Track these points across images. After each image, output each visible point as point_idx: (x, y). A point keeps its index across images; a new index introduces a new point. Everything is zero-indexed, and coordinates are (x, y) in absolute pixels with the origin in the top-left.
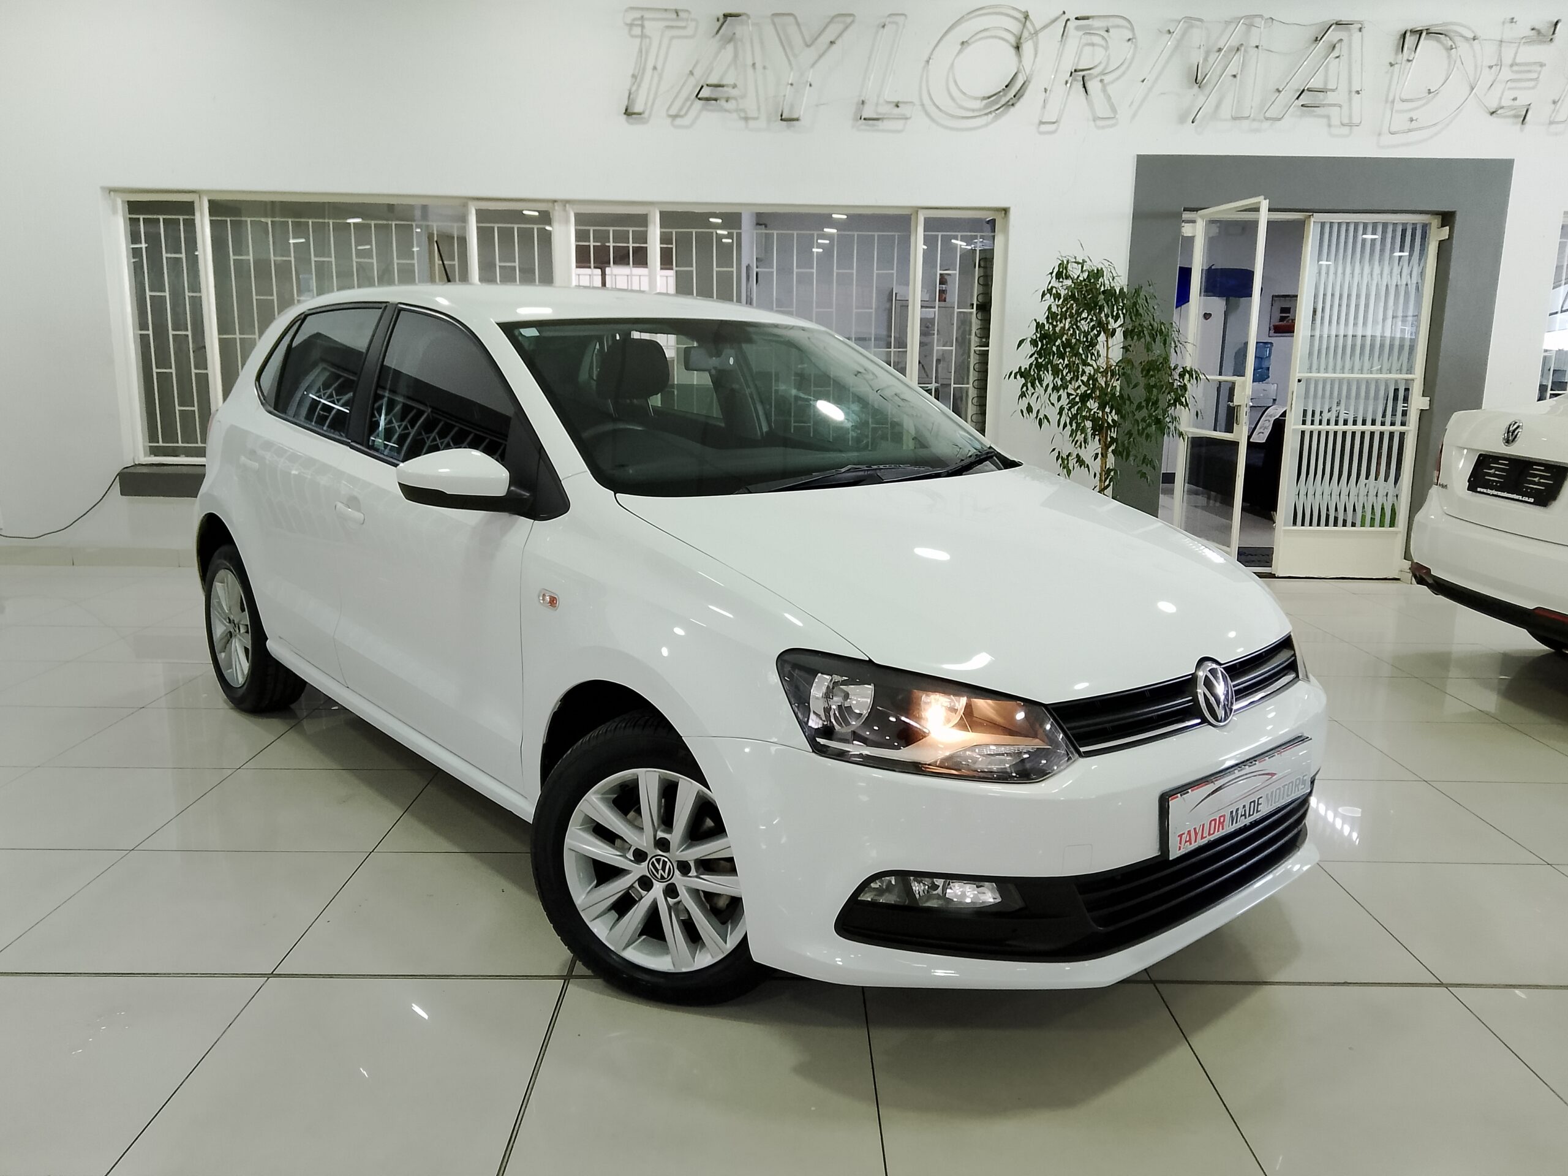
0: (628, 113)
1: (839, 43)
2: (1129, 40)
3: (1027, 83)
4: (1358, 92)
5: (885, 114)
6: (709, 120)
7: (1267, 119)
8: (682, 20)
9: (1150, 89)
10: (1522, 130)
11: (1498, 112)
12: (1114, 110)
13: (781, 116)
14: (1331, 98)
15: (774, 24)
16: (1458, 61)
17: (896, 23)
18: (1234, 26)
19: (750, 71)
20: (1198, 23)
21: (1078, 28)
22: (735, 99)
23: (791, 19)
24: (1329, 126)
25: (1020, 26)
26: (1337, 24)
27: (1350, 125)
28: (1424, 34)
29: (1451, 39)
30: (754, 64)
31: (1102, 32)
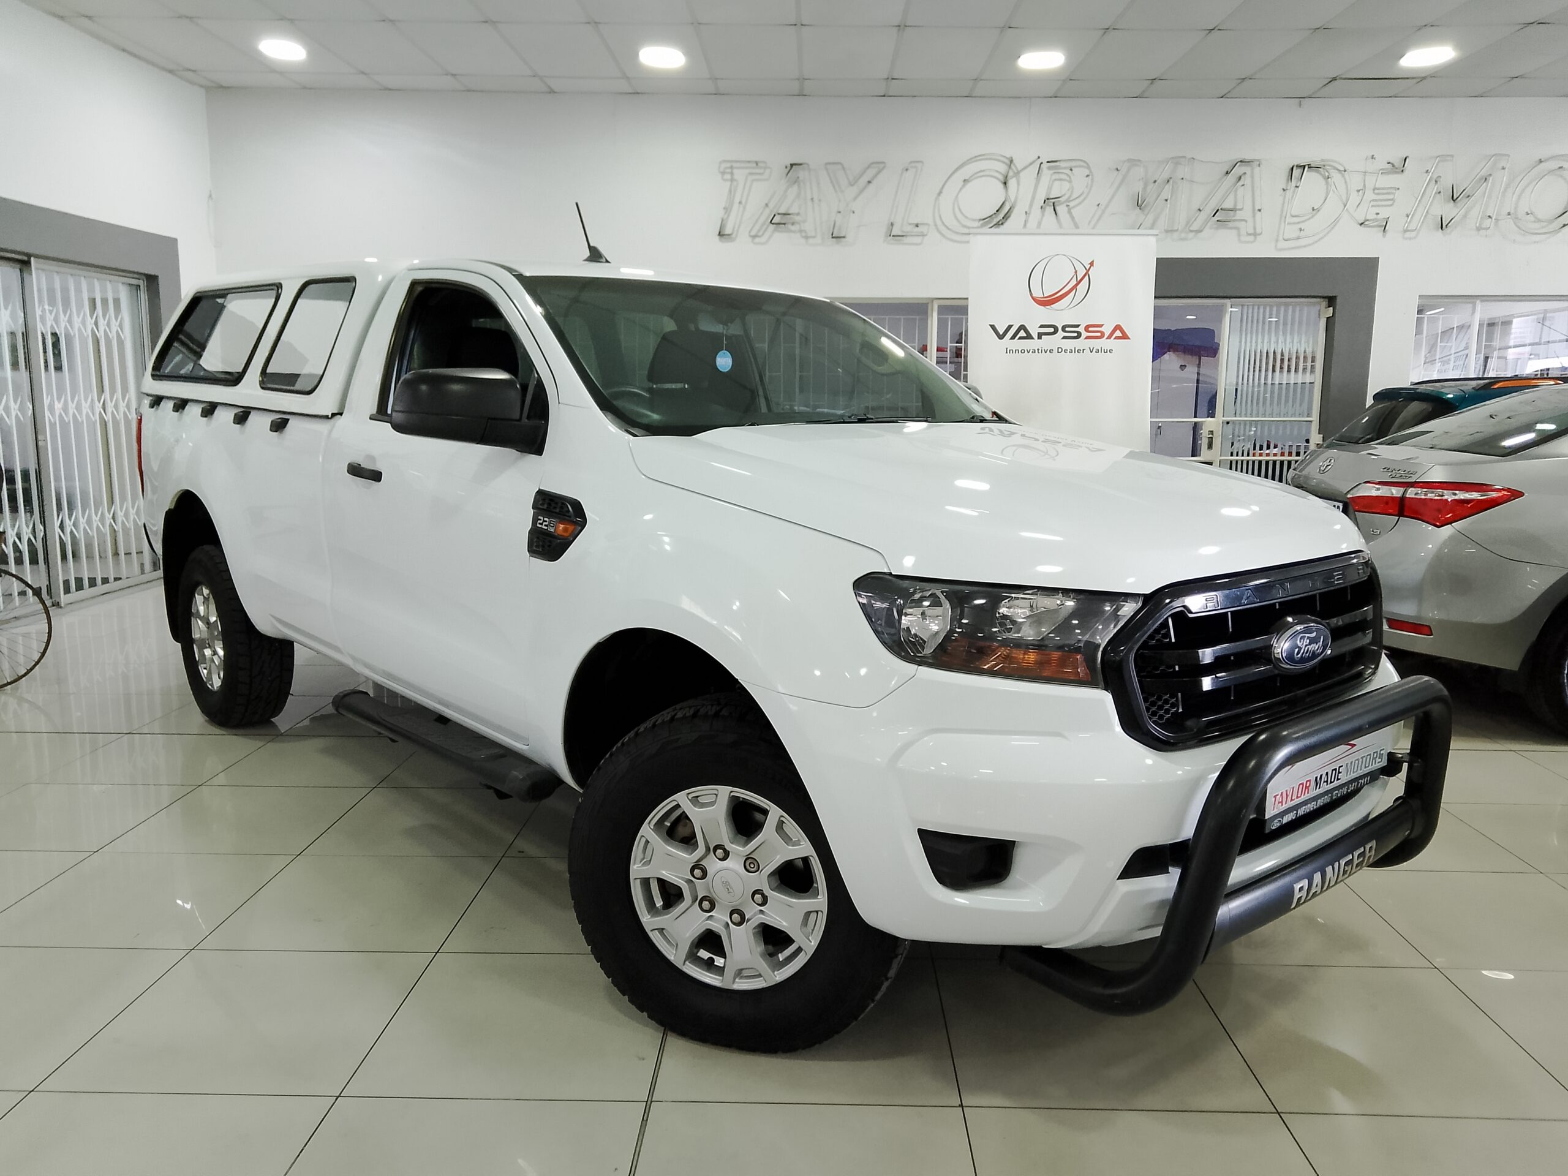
0: (720, 234)
1: (874, 182)
2: (1087, 176)
3: (1012, 208)
4: (1260, 210)
5: (908, 232)
6: (780, 238)
7: (1191, 231)
8: (761, 168)
9: (1103, 212)
10: (1384, 236)
11: (1366, 223)
12: (1077, 225)
13: (832, 235)
14: (1239, 215)
15: (827, 169)
16: (1333, 187)
17: (916, 167)
18: (1165, 165)
19: (810, 203)
20: (1139, 163)
21: (1049, 168)
22: (798, 223)
23: (839, 167)
24: (1239, 235)
25: (1006, 167)
26: (1241, 161)
27: (1255, 234)
28: (1307, 168)
29: (1328, 171)
30: (812, 199)
31: (1068, 171)
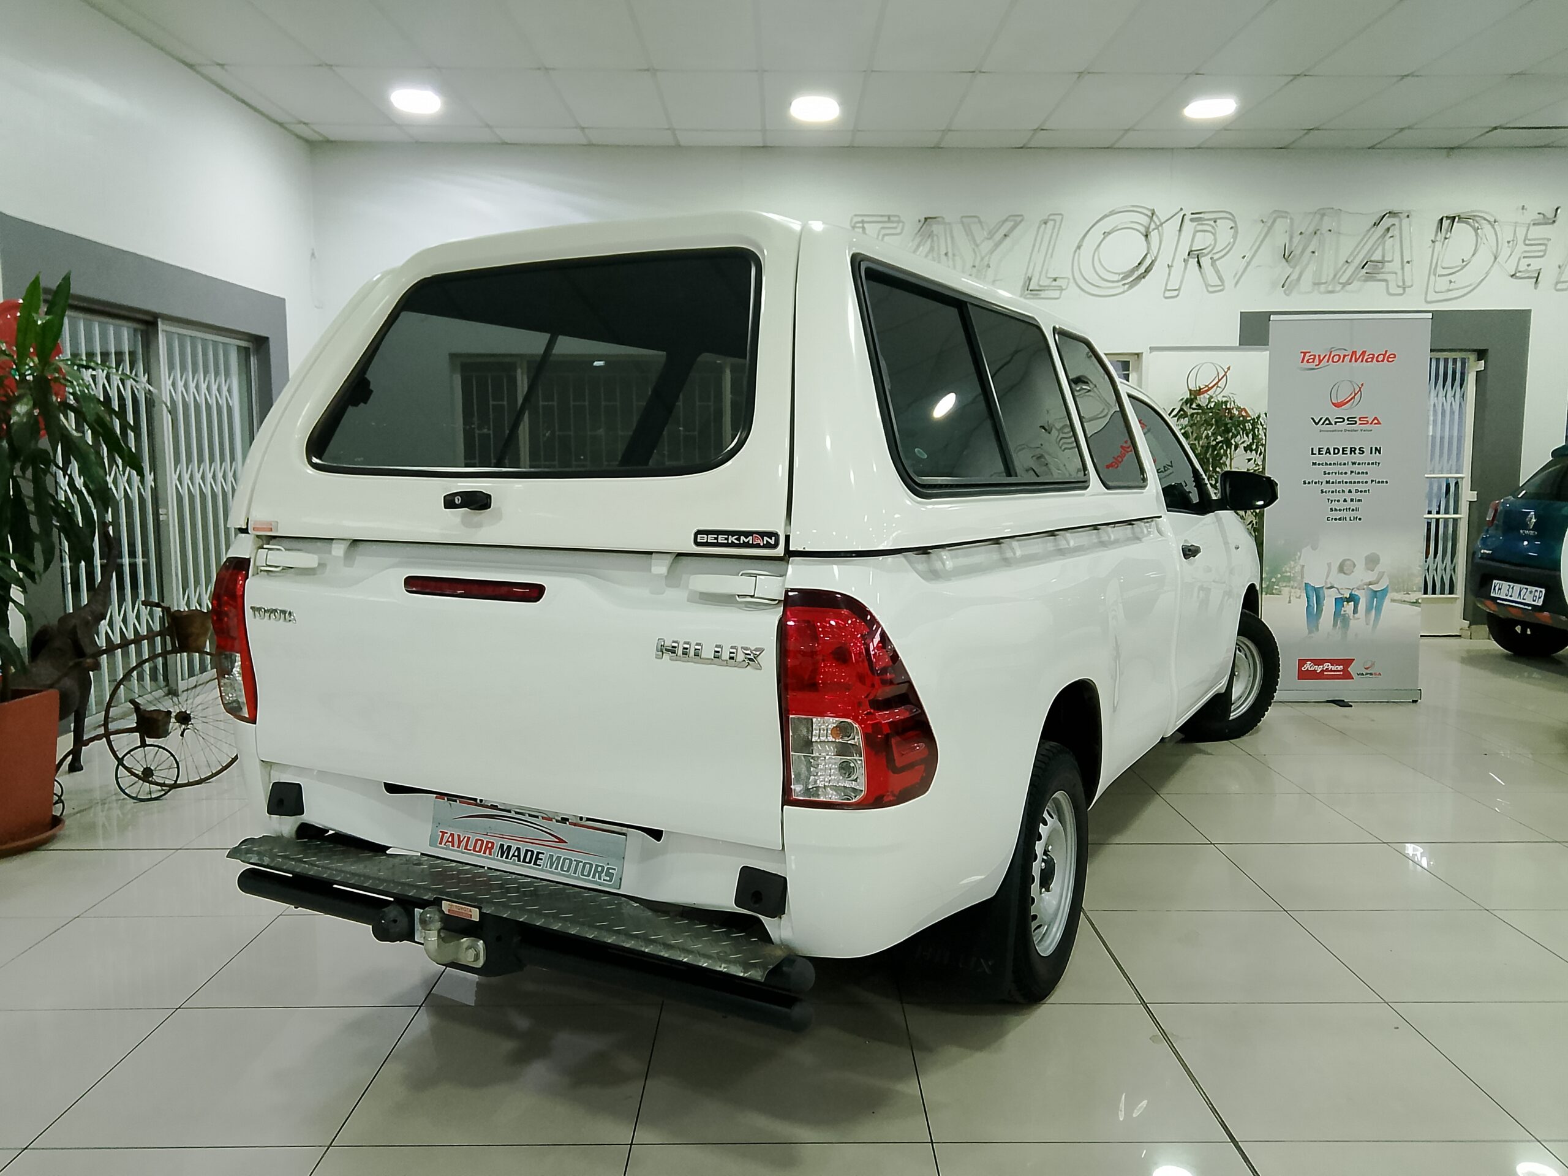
1: (1012, 236)
2: (1232, 228)
3: (1155, 261)
4: (1408, 262)
5: (1047, 287)
7: (1339, 284)
8: (893, 222)
9: (1248, 264)
10: (1536, 288)
11: (1517, 275)
12: (1220, 278)
14: (1388, 266)
15: (962, 223)
16: (1484, 238)
17: (1054, 220)
19: (943, 258)
20: (1283, 214)
21: (1192, 220)
23: (976, 220)
24: (1387, 287)
25: (1148, 220)
26: (1390, 212)
27: (1404, 287)
28: (1457, 219)
29: (1477, 222)
30: (946, 254)
31: (1212, 223)
